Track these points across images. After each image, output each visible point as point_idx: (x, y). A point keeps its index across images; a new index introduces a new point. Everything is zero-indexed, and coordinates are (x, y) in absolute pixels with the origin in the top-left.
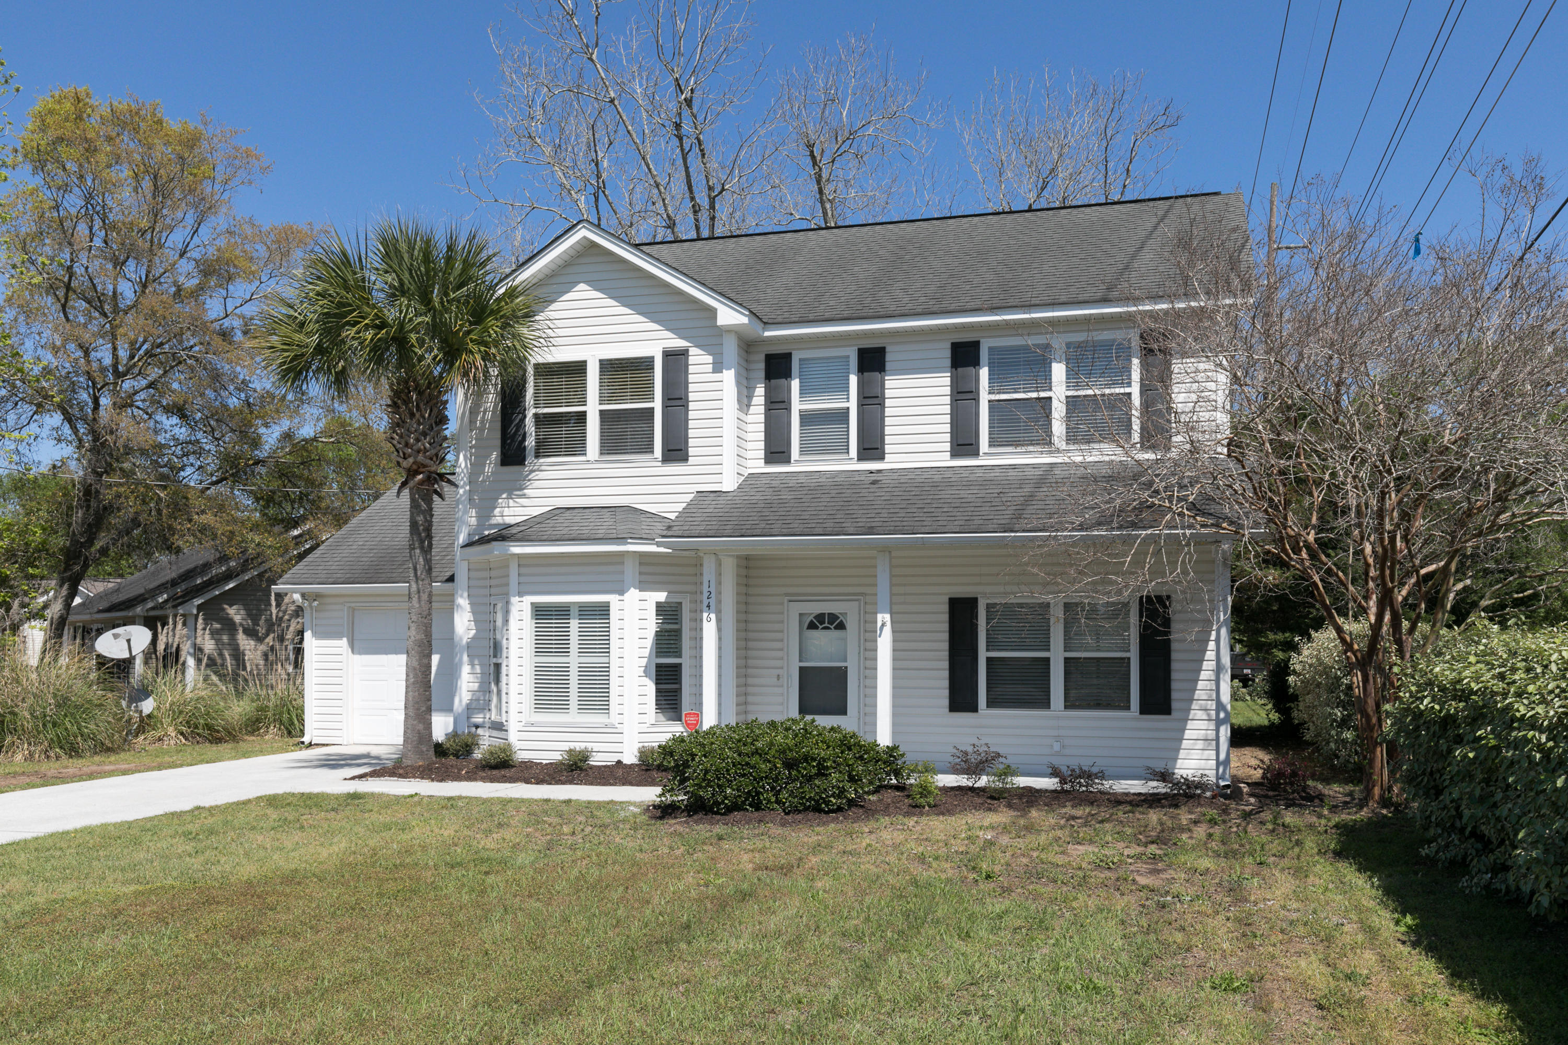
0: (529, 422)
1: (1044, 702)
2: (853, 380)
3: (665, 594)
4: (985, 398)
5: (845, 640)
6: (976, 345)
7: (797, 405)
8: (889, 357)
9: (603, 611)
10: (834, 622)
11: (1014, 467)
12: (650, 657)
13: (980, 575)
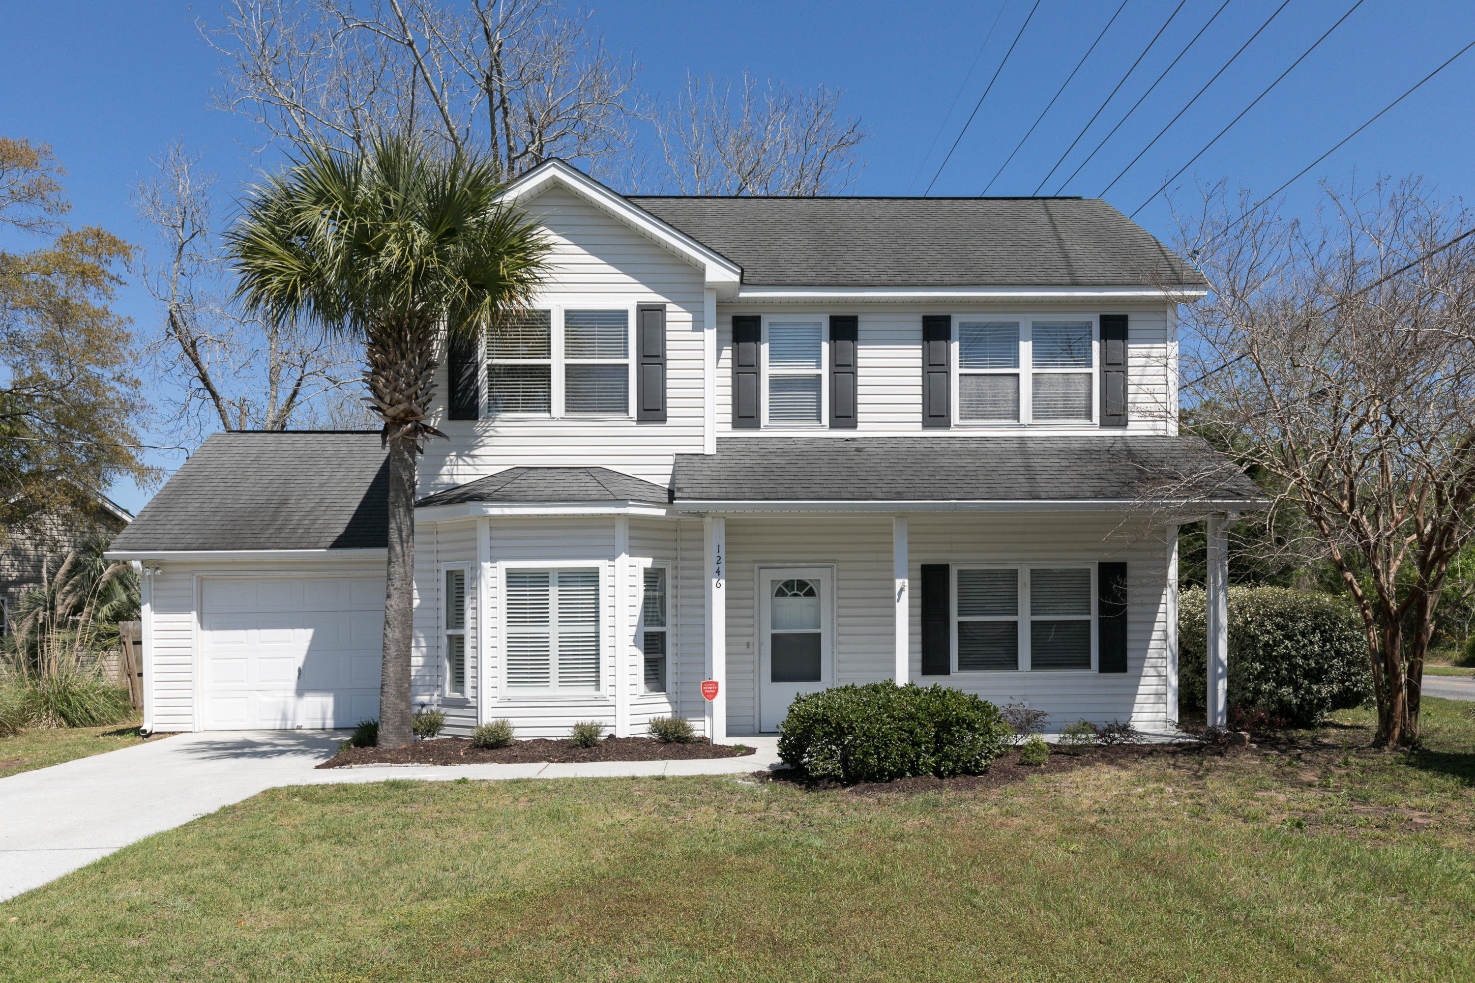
0: (483, 374)
1: (1012, 663)
2: (825, 347)
3: (651, 560)
4: (956, 370)
5: (818, 607)
6: (947, 319)
7: (767, 370)
8: (861, 326)
9: (592, 577)
10: (805, 589)
11: (987, 439)
12: (638, 626)
13: (952, 543)
